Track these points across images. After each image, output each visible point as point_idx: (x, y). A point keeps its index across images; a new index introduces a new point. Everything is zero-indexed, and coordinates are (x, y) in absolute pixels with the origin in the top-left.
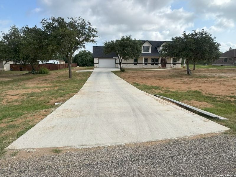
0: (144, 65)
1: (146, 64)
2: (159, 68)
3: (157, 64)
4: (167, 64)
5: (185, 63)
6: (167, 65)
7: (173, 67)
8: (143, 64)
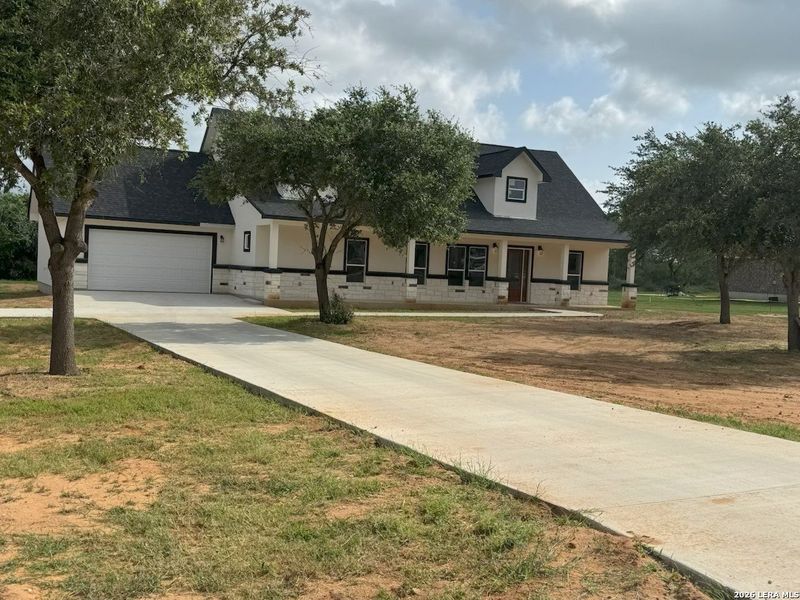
0: (415, 281)
1: (421, 276)
2: (499, 305)
3: (477, 281)
4: (533, 280)
5: (631, 278)
6: (534, 288)
7: (571, 303)
8: (405, 276)
